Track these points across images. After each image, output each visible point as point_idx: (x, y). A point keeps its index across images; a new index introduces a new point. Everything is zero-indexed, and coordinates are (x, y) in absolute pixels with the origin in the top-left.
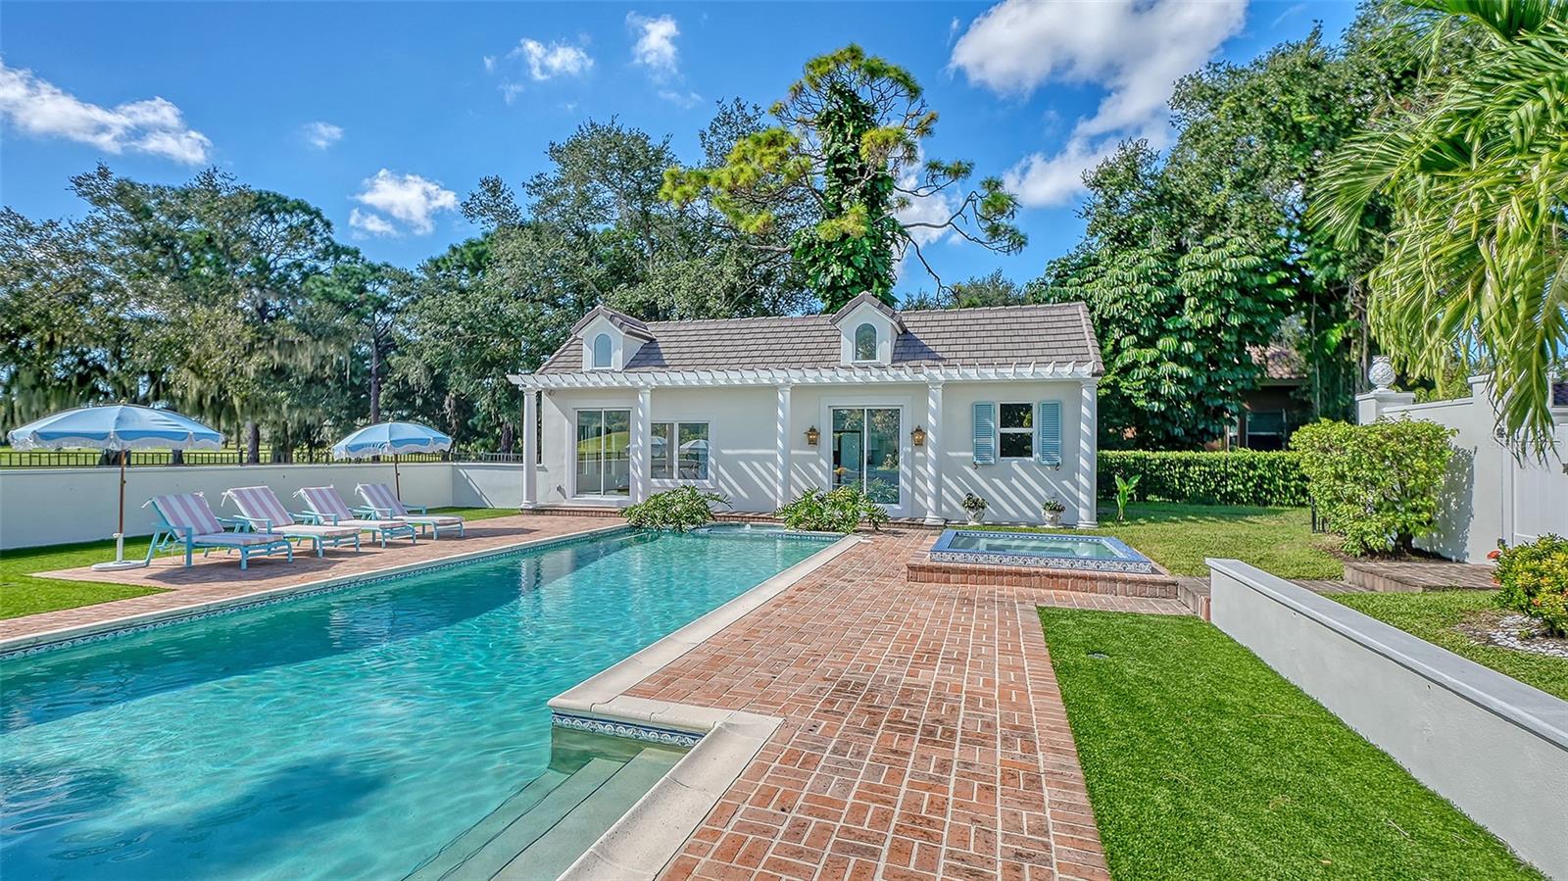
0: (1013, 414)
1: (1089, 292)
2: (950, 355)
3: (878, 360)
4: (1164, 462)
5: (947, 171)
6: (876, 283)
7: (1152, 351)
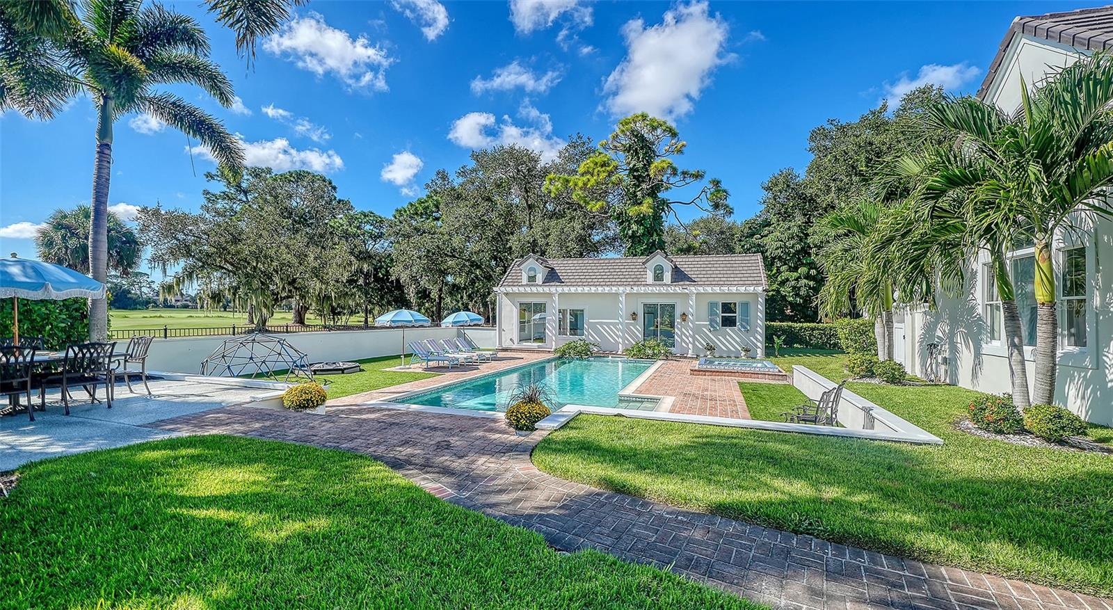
0: (727, 307)
1: (765, 242)
2: (698, 279)
3: (664, 281)
4: (801, 328)
5: (692, 175)
6: (655, 234)
7: (795, 274)
